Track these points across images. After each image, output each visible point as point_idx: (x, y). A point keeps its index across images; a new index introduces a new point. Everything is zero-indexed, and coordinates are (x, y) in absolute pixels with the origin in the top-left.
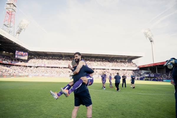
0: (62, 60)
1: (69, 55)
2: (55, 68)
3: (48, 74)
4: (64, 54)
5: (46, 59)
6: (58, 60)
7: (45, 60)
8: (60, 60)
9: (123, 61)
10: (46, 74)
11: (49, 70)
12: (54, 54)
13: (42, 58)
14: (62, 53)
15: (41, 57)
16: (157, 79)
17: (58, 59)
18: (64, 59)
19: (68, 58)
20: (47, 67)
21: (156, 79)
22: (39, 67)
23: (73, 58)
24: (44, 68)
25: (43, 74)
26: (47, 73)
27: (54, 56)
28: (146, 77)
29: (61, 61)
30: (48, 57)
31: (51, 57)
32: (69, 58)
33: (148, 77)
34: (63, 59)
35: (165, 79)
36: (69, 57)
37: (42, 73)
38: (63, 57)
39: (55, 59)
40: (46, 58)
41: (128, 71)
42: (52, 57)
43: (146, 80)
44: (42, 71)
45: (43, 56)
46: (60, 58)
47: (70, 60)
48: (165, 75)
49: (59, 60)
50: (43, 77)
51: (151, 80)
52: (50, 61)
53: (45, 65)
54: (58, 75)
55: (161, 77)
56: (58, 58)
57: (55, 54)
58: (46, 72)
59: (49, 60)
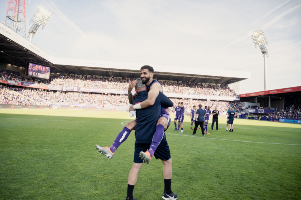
0: (108, 80)
1: (120, 73)
2: (96, 95)
3: (84, 105)
4: (111, 71)
5: (81, 79)
6: (101, 82)
7: (79, 80)
8: (105, 81)
9: (213, 86)
10: (81, 105)
11: (87, 98)
12: (94, 71)
13: (74, 78)
14: (109, 69)
15: (73, 75)
16: (270, 117)
17: (101, 79)
18: (112, 80)
19: (118, 78)
20: (83, 92)
21: (267, 117)
22: (70, 91)
23: (127, 78)
24: (78, 93)
25: (77, 103)
26: (83, 102)
27: (94, 75)
28: (251, 113)
29: (106, 83)
30: (85, 76)
31: (90, 76)
32: (121, 78)
33: (254, 114)
34: (110, 80)
35: (283, 119)
36: (121, 76)
37: (73, 102)
38: (110, 77)
39: (96, 79)
40: (81, 76)
41: (221, 102)
42: (92, 75)
43: (249, 118)
44: (75, 99)
45: (75, 74)
46: (105, 77)
47: (121, 82)
48: (283, 110)
49: (103, 81)
50: (76, 109)
51: (258, 119)
52: (88, 82)
53: (79, 88)
54: (101, 106)
55: (276, 114)
56: (102, 77)
57: (97, 70)
58: (81, 101)
59: (86, 80)
